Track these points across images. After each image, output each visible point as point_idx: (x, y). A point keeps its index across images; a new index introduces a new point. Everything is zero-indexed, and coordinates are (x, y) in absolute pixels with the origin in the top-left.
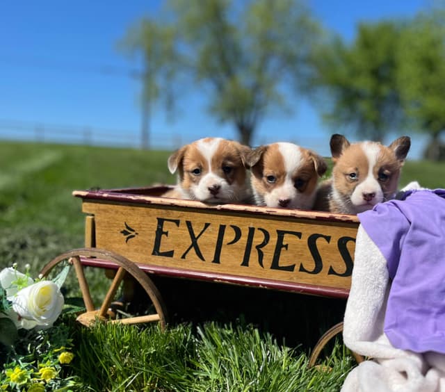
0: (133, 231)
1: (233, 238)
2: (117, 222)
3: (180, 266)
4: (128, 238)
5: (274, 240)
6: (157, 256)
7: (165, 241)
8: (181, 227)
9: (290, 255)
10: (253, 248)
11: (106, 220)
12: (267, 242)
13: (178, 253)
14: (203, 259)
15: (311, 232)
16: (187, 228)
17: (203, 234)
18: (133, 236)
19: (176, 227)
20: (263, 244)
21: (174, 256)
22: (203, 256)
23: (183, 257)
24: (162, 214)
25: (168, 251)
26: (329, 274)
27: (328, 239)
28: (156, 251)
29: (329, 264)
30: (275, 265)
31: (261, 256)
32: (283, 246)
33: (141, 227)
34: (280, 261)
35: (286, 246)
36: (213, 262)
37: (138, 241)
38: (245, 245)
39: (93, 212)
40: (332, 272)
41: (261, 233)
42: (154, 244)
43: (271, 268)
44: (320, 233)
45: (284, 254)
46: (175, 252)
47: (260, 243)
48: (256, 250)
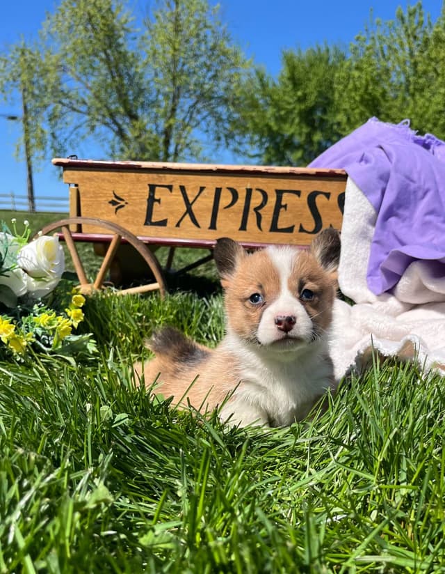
0: (123, 200)
1: (230, 201)
2: (105, 192)
3: (174, 236)
4: (117, 209)
5: (272, 200)
6: (150, 227)
7: (158, 210)
8: (174, 193)
9: (290, 215)
10: (251, 211)
11: (92, 190)
12: (266, 203)
13: (172, 222)
14: (198, 225)
15: (311, 190)
16: (180, 193)
17: (199, 199)
18: (122, 206)
19: (169, 192)
20: (262, 206)
21: (168, 225)
22: (199, 222)
23: (178, 225)
24: (154, 179)
25: (161, 219)
27: (328, 195)
28: (148, 221)
29: (329, 222)
30: (274, 228)
31: (259, 218)
32: (282, 206)
33: (130, 196)
34: (279, 223)
35: (285, 206)
36: (210, 228)
37: (128, 211)
38: (243, 208)
39: (77, 182)
41: (259, 194)
42: (145, 213)
43: (271, 230)
44: (319, 190)
45: (283, 215)
46: (168, 221)
47: (258, 205)
48: (254, 212)
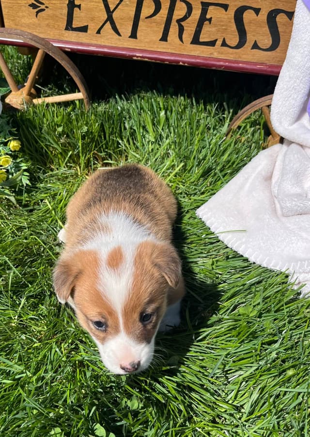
0: (42, 4)
1: (152, 11)
3: (95, 42)
4: (37, 12)
5: (196, 13)
6: (71, 32)
7: (78, 15)
9: (214, 29)
10: (174, 23)
12: (190, 15)
13: (93, 28)
14: (119, 34)
15: (240, 4)
16: (101, 0)
17: (119, 7)
18: (43, 10)
20: (185, 18)
21: (89, 32)
22: (120, 31)
23: (99, 32)
25: (82, 25)
26: (252, 49)
28: (69, 26)
29: (254, 39)
30: (196, 41)
31: (181, 30)
32: (206, 20)
34: (201, 36)
35: (210, 20)
36: (130, 37)
37: (49, 15)
38: (165, 19)
40: (255, 46)
41: (184, 5)
42: (66, 18)
43: (192, 43)
44: (248, 5)
45: (206, 28)
46: (89, 27)
47: (182, 17)
48: (177, 24)
